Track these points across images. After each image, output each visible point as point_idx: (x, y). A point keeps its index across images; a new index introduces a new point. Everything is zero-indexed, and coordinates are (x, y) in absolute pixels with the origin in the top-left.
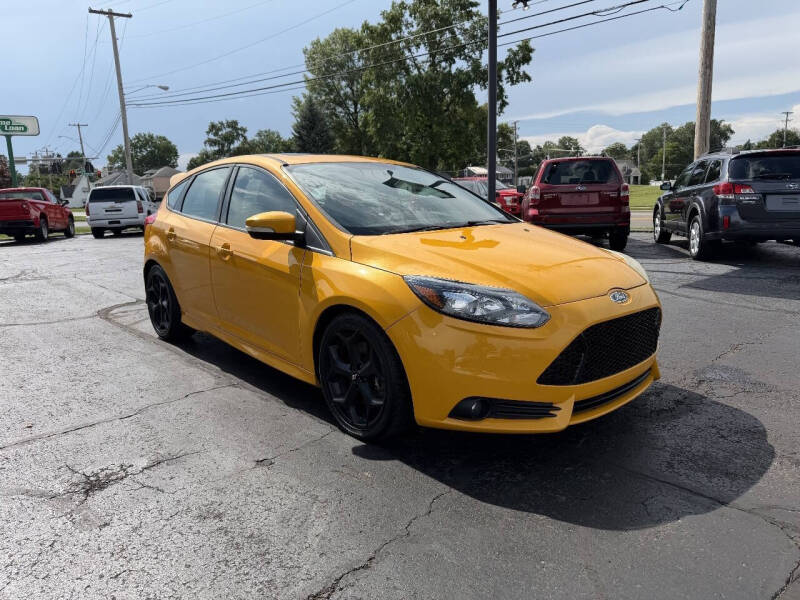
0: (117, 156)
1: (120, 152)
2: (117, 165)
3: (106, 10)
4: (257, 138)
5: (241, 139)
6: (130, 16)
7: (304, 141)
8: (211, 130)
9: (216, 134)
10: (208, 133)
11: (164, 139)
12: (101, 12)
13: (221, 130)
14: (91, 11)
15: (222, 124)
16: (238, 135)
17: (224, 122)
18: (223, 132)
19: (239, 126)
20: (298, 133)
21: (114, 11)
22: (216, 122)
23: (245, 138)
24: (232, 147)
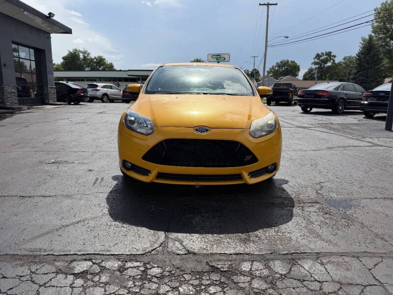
0: (271, 71)
1: (273, 69)
2: (270, 75)
3: (266, 3)
4: (343, 61)
5: (332, 61)
6: (277, 4)
7: (361, 61)
8: (316, 57)
9: (319, 59)
10: (315, 58)
11: (294, 62)
12: (264, 4)
13: (322, 57)
14: (260, 5)
15: (322, 53)
16: (331, 59)
17: (324, 52)
18: (323, 57)
19: (332, 54)
20: (359, 56)
21: (270, 3)
22: (320, 53)
23: (334, 61)
24: (326, 65)
